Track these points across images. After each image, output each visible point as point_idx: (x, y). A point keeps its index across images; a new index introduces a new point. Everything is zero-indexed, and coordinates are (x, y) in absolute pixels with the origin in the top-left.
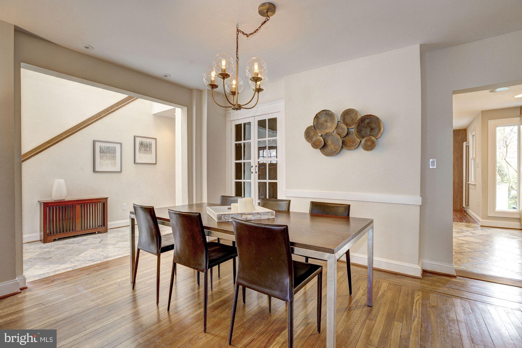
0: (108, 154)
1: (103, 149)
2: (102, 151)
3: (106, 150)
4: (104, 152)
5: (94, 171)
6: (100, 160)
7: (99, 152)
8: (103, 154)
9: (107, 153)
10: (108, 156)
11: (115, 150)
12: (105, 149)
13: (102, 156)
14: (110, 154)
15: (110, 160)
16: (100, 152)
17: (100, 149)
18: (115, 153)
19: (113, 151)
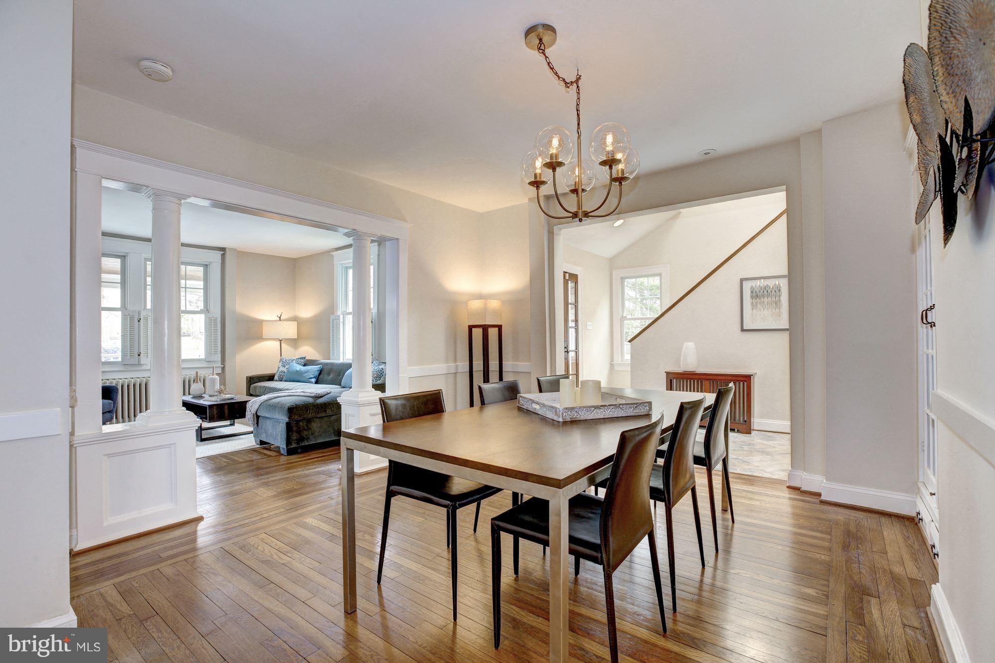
0: (766, 298)
1: (756, 292)
2: (755, 295)
3: (762, 292)
4: (759, 295)
5: (743, 330)
6: (753, 310)
7: (750, 297)
8: (757, 299)
9: (763, 296)
10: (766, 303)
11: (779, 290)
12: (760, 292)
13: (754, 304)
14: (770, 298)
15: (770, 310)
16: (752, 297)
17: (752, 292)
18: (780, 296)
19: (775, 291)
